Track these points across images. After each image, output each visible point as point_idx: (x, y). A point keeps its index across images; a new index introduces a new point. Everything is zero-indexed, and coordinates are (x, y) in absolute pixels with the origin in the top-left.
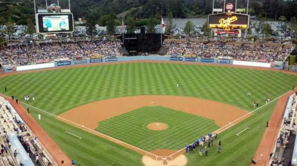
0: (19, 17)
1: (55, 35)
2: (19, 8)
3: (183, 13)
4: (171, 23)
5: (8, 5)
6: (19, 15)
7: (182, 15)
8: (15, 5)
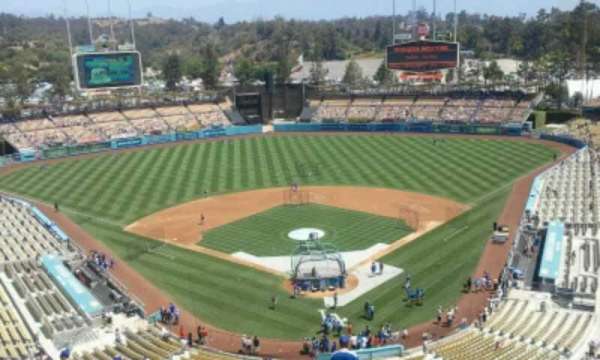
0: (35, 69)
1: (109, 93)
2: (34, 51)
3: (339, 51)
4: (319, 66)
5: (14, 48)
6: (36, 65)
7: (338, 54)
8: (26, 46)
